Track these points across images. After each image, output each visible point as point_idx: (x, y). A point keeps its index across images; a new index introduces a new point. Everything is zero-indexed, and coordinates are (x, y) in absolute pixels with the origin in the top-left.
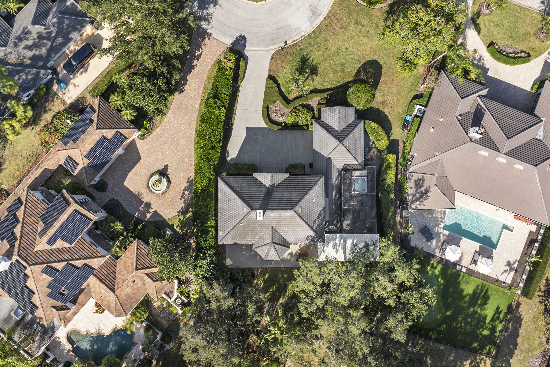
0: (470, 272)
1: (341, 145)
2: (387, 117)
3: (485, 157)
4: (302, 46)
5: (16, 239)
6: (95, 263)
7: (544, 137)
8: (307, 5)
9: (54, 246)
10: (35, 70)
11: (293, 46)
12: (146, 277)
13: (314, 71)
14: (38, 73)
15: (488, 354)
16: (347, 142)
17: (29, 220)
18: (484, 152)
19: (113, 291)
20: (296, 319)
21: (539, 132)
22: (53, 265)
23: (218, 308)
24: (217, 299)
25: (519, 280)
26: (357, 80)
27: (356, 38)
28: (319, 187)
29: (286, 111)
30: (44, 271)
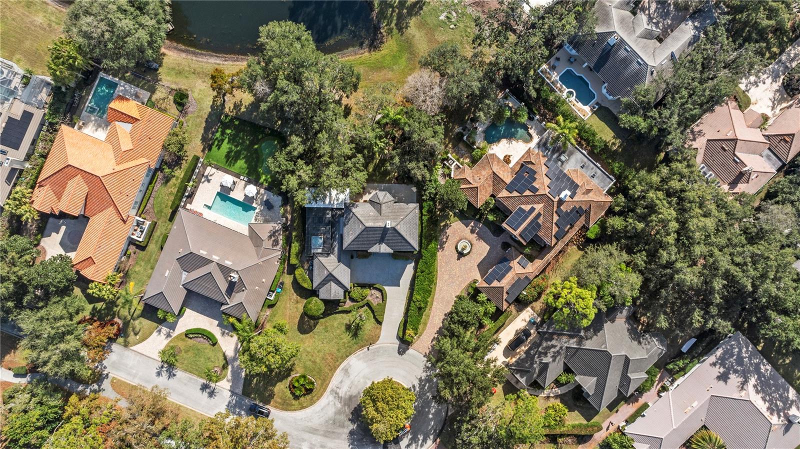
0: (237, 176)
1: (330, 271)
2: (295, 292)
3: (227, 259)
4: (356, 346)
5: (556, 212)
6: (504, 193)
7: (181, 273)
8: (352, 377)
9: (531, 206)
10: (551, 331)
11: (363, 347)
12: (471, 182)
13: (348, 327)
14: (548, 329)
15: (227, 116)
16: (326, 273)
17: (549, 225)
18: (228, 263)
19: (494, 173)
20: (366, 151)
21: (185, 277)
22: (531, 194)
23: (419, 162)
24: (419, 168)
25: (201, 169)
26: (316, 319)
27: (316, 351)
28: (347, 241)
29: (369, 298)
30: (537, 190)
